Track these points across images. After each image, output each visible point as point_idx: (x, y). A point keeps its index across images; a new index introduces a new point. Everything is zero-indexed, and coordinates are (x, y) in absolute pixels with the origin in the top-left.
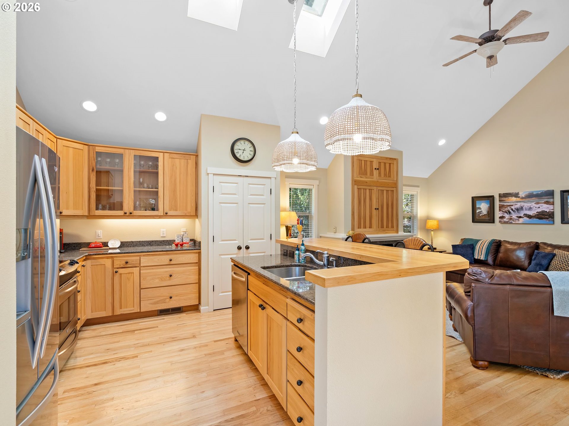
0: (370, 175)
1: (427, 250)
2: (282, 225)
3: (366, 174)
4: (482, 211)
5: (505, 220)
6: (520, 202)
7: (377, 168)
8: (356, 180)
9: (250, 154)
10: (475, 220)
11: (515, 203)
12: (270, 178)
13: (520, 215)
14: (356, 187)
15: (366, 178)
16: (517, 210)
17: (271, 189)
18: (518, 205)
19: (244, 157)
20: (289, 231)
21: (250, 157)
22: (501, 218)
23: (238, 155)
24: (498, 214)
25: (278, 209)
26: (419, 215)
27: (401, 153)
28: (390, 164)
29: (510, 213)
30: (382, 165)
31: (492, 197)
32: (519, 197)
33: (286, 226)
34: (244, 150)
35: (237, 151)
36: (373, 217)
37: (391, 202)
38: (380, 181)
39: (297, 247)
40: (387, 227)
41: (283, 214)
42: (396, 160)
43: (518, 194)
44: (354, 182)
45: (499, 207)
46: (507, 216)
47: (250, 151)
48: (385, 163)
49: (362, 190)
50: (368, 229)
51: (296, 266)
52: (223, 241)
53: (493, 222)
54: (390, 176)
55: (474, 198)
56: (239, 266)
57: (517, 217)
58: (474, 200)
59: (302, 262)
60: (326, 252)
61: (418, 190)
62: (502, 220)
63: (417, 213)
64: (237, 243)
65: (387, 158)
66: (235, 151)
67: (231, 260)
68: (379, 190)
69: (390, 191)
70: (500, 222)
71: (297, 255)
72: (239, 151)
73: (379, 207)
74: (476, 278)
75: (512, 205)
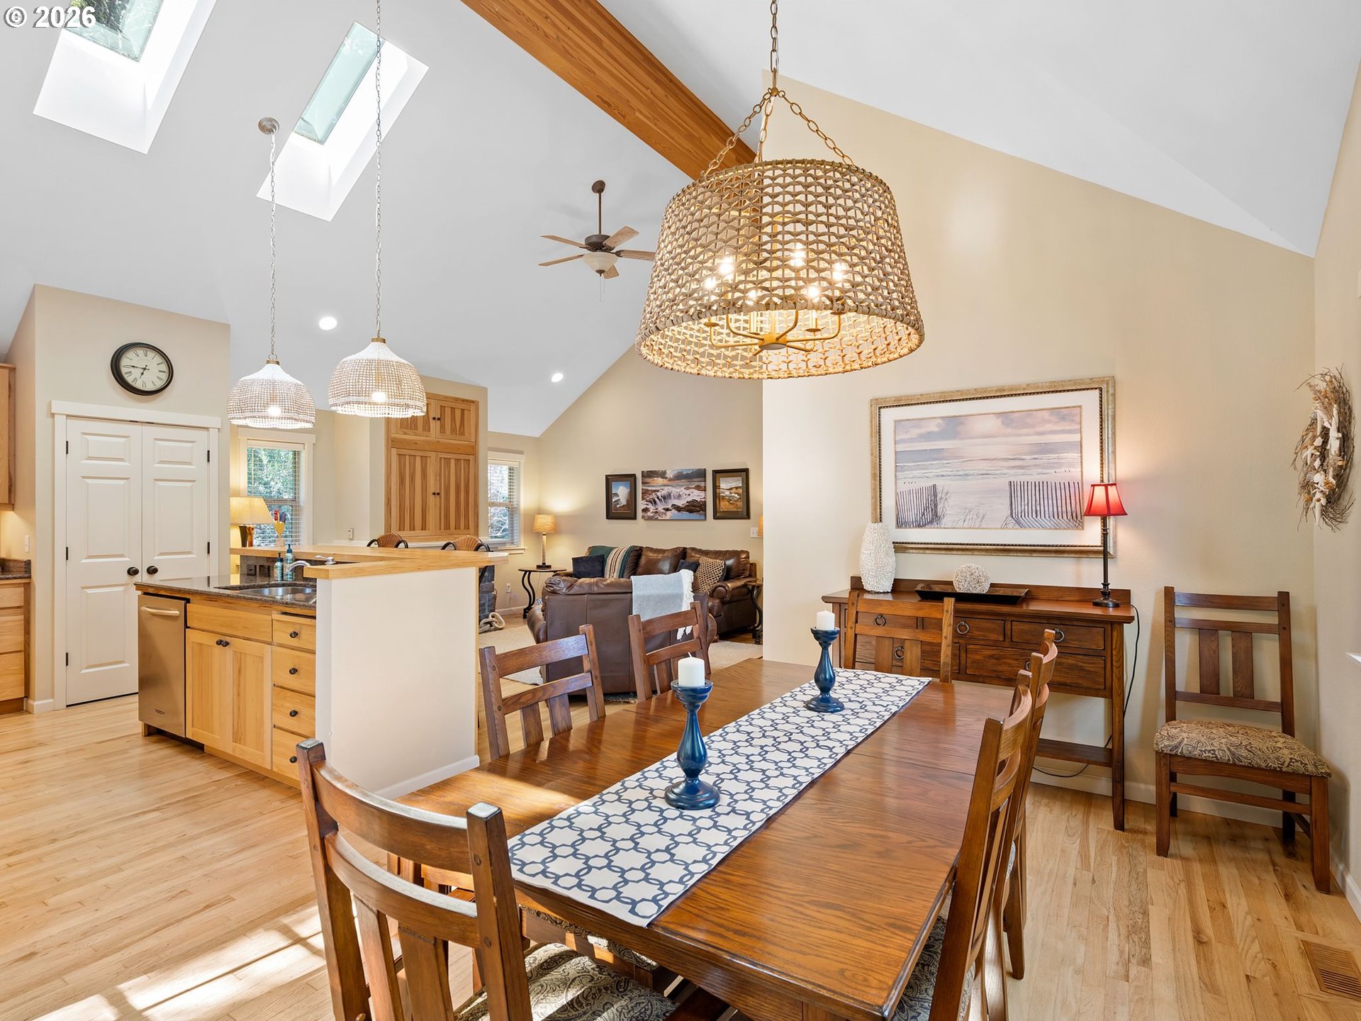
0: (424, 429)
1: (535, 569)
2: (234, 525)
3: (416, 428)
4: (619, 499)
5: (649, 514)
6: (667, 486)
7: (437, 418)
8: (395, 438)
9: (159, 378)
10: (611, 515)
11: (662, 487)
12: (207, 429)
13: (667, 507)
14: (394, 451)
15: (416, 435)
16: (664, 498)
17: (209, 451)
18: (664, 492)
19: (144, 383)
20: (249, 537)
21: (159, 384)
22: (645, 510)
23: (129, 379)
24: (641, 505)
25: (225, 491)
26: (522, 506)
27: (484, 391)
28: (463, 410)
29: (655, 503)
30: (448, 411)
31: (634, 476)
32: (666, 478)
33: (240, 527)
34: (145, 369)
35: (129, 370)
36: (429, 509)
37: (465, 481)
38: (442, 441)
39: (278, 556)
40: (458, 527)
41: (234, 502)
42: (474, 404)
43: (664, 473)
44: (390, 442)
45: (642, 493)
46: (651, 508)
47: (160, 371)
48: (453, 409)
49: (407, 457)
50: (418, 532)
51: (277, 586)
52: (89, 557)
53: (635, 518)
54: (462, 434)
55: (609, 477)
56: (162, 593)
57: (664, 509)
58: (610, 480)
59: (288, 579)
60: (331, 558)
61: (522, 458)
62: (646, 515)
63: (519, 501)
64: (128, 562)
65: (456, 399)
66: (124, 370)
67: (135, 586)
68: (441, 458)
69: (462, 461)
70: (643, 517)
71: (279, 569)
72: (132, 369)
73: (440, 490)
74: (552, 589)
75: (658, 491)
